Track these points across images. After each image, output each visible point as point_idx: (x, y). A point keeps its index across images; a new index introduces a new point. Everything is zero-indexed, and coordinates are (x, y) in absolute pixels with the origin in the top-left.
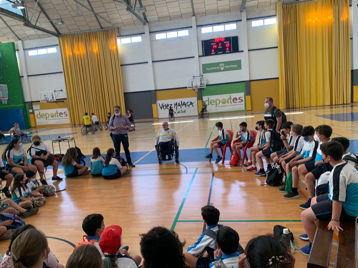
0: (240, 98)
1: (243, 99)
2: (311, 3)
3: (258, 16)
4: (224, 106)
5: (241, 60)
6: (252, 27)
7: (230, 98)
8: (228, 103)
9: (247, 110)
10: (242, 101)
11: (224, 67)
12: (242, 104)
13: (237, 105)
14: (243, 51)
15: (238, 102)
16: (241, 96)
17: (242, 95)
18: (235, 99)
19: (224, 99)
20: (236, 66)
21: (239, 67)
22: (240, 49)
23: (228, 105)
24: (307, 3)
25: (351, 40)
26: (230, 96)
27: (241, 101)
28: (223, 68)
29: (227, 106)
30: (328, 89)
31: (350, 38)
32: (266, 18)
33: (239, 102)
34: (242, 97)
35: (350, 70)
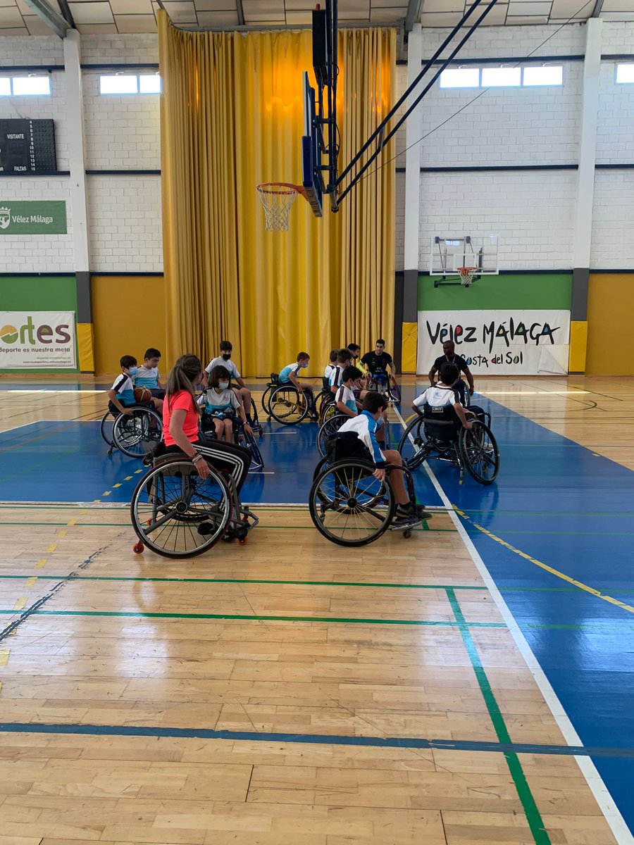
0: (62, 330)
1: (70, 331)
2: (281, 36)
3: (121, 61)
4: (11, 350)
5: (64, 202)
6: (99, 93)
7: (30, 327)
8: (23, 341)
9: (81, 370)
10: (68, 338)
11: (12, 220)
12: (68, 350)
13: (52, 350)
14: (68, 173)
15: (54, 341)
16: (65, 324)
17: (66, 318)
18: (45, 330)
19: (9, 328)
20: (48, 220)
21: (59, 227)
22: (63, 166)
23: (22, 346)
24: (268, 36)
25: (400, 174)
26: (30, 319)
27: (63, 338)
28: (8, 221)
29: (19, 350)
30: (327, 324)
31: (394, 165)
32: (146, 70)
33: (58, 341)
34: (67, 327)
35: (393, 269)
